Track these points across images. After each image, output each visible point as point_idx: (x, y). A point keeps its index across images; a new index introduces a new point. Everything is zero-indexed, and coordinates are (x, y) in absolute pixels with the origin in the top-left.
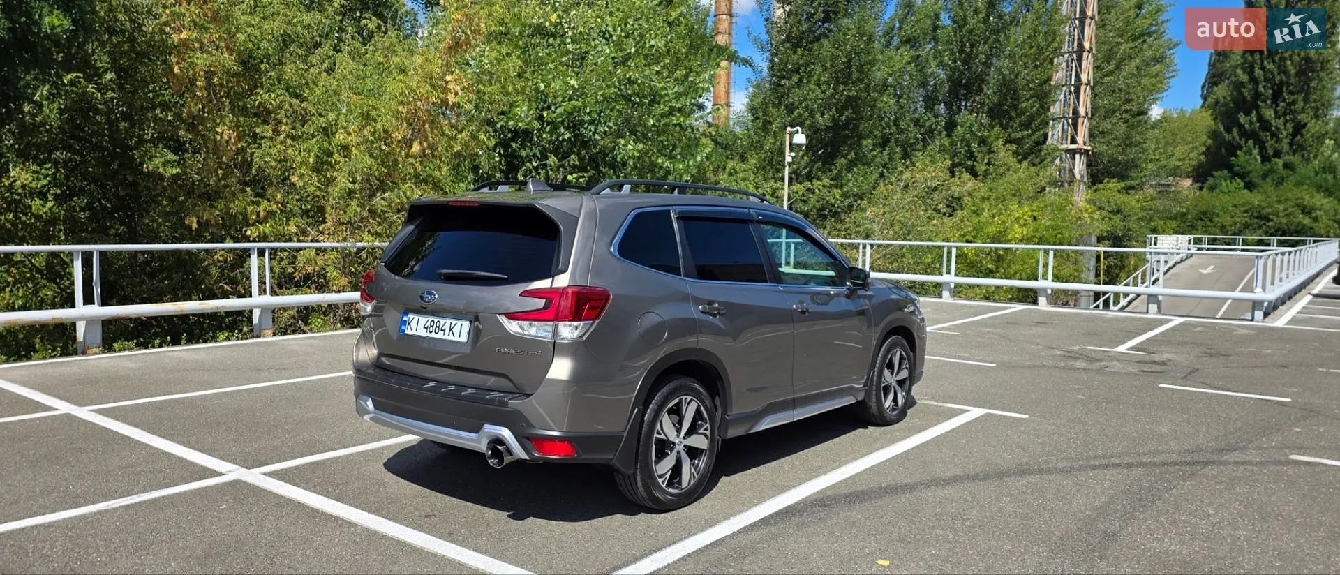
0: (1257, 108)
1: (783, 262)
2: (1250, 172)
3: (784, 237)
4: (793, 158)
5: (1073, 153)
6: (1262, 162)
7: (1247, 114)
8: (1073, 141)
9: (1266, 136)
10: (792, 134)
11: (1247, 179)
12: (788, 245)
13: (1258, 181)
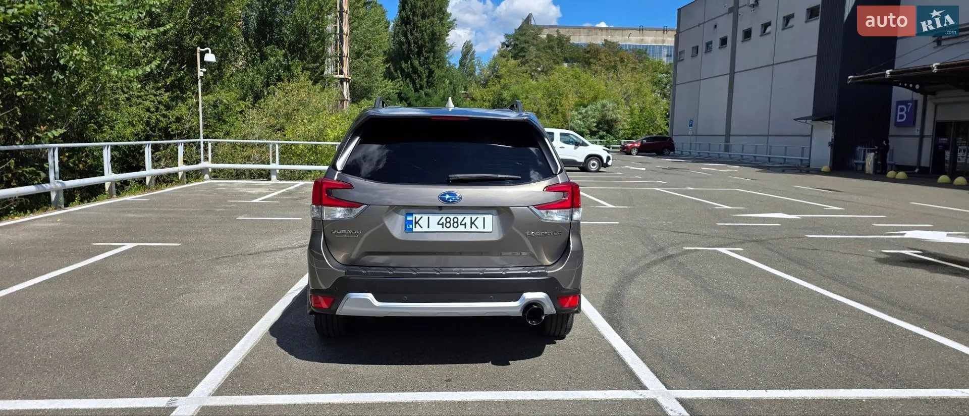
0: (410, 58)
1: (202, 158)
2: (409, 98)
3: (202, 137)
4: (205, 73)
5: (342, 81)
6: (415, 92)
7: (406, 62)
8: (341, 73)
9: (415, 76)
10: (203, 54)
11: (408, 102)
12: (206, 144)
13: (414, 103)
